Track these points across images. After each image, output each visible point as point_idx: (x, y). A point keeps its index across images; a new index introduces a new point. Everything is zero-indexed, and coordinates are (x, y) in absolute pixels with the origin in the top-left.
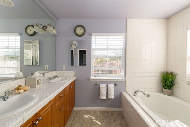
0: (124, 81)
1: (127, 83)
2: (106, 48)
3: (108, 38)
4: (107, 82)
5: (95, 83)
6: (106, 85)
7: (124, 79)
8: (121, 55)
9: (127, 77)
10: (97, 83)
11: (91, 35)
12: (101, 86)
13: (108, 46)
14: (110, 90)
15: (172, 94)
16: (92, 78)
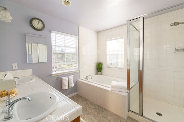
0: (78, 71)
1: (80, 73)
2: (64, 45)
3: (65, 37)
4: (67, 75)
5: (57, 77)
6: (67, 77)
7: (78, 70)
8: (75, 52)
9: (80, 68)
10: (58, 77)
11: (51, 32)
12: (63, 79)
13: (66, 44)
14: (71, 80)
15: (101, 74)
16: (54, 73)
